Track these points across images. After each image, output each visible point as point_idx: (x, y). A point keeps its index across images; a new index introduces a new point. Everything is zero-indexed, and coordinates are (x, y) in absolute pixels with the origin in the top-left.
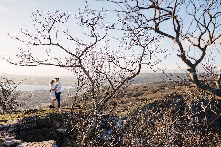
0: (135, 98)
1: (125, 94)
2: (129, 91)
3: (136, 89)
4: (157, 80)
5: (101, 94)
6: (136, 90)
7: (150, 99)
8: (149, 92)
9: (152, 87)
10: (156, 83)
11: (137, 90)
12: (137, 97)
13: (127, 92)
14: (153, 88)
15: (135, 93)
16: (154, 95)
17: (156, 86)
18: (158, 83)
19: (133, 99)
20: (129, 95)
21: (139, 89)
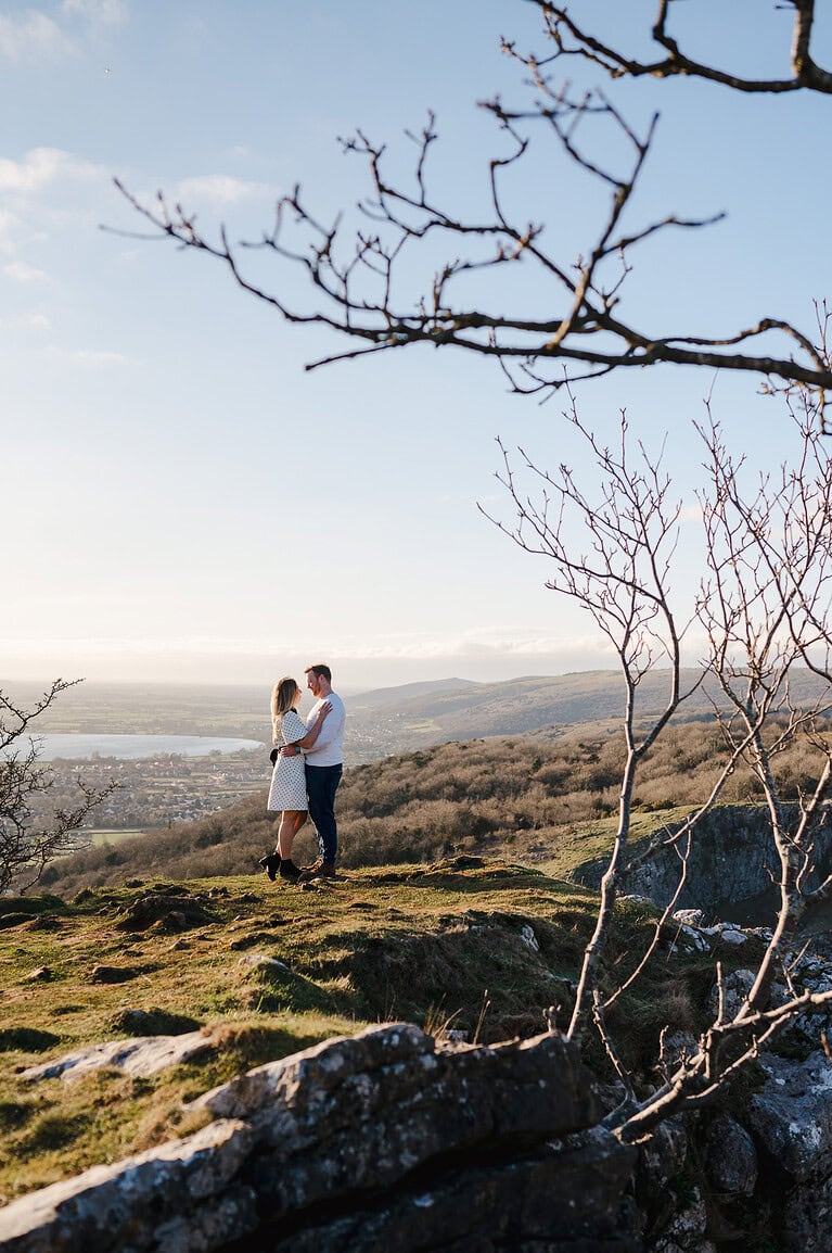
0: (586, 797)
1: (536, 775)
2: (554, 760)
3: (592, 750)
4: (698, 704)
5: (409, 780)
6: (589, 756)
7: (668, 805)
8: (659, 764)
9: (674, 742)
10: (689, 720)
11: (594, 759)
12: (597, 795)
13: (544, 769)
14: (680, 744)
15: (585, 772)
16: (685, 783)
17: (692, 734)
18: (699, 718)
19: (579, 804)
20: (555, 784)
21: (606, 753)
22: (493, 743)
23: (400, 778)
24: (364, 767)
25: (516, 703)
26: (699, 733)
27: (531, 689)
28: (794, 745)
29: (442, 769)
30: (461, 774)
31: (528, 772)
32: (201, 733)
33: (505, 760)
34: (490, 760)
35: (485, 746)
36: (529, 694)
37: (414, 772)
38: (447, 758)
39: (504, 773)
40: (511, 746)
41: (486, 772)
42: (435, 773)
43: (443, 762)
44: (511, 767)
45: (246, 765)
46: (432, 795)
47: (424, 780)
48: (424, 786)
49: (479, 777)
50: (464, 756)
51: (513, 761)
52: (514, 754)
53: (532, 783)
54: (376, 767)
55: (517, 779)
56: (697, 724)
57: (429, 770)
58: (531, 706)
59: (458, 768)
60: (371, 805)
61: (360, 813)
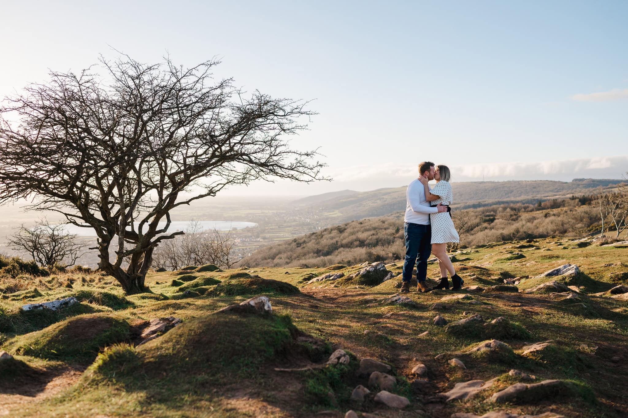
1: (397, 235)
5: (337, 239)
18: (469, 207)
22: (375, 220)
23: (332, 238)
24: (313, 234)
25: (378, 201)
26: (473, 214)
27: (385, 194)
28: (519, 219)
29: (353, 233)
30: (362, 236)
31: (394, 234)
32: (226, 219)
33: (381, 229)
34: (375, 229)
35: (371, 223)
36: (385, 197)
37: (338, 235)
38: (353, 228)
39: (382, 235)
40: (383, 222)
41: (373, 234)
42: (349, 236)
43: (352, 230)
44: (384, 232)
45: (250, 234)
46: (349, 245)
47: (344, 239)
48: (344, 242)
49: (371, 237)
50: (362, 227)
51: (385, 229)
52: (386, 225)
53: (396, 239)
54: (319, 233)
55: (389, 237)
56: (471, 209)
57: (346, 234)
58: (386, 202)
59: (360, 233)
60: (320, 251)
61: (316, 255)
